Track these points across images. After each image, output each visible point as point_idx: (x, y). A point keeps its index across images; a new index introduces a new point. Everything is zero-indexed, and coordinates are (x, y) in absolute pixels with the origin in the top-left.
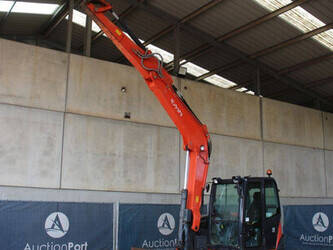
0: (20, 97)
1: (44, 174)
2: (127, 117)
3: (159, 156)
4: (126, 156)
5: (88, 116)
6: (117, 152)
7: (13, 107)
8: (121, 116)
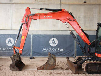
0: (45, 1)
1: (54, 25)
2: (85, 2)
3: (99, 16)
4: (85, 17)
5: (69, 4)
6: (81, 16)
7: (42, 5)
8: (83, 2)
